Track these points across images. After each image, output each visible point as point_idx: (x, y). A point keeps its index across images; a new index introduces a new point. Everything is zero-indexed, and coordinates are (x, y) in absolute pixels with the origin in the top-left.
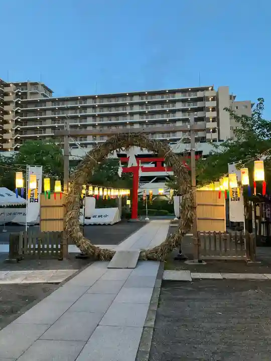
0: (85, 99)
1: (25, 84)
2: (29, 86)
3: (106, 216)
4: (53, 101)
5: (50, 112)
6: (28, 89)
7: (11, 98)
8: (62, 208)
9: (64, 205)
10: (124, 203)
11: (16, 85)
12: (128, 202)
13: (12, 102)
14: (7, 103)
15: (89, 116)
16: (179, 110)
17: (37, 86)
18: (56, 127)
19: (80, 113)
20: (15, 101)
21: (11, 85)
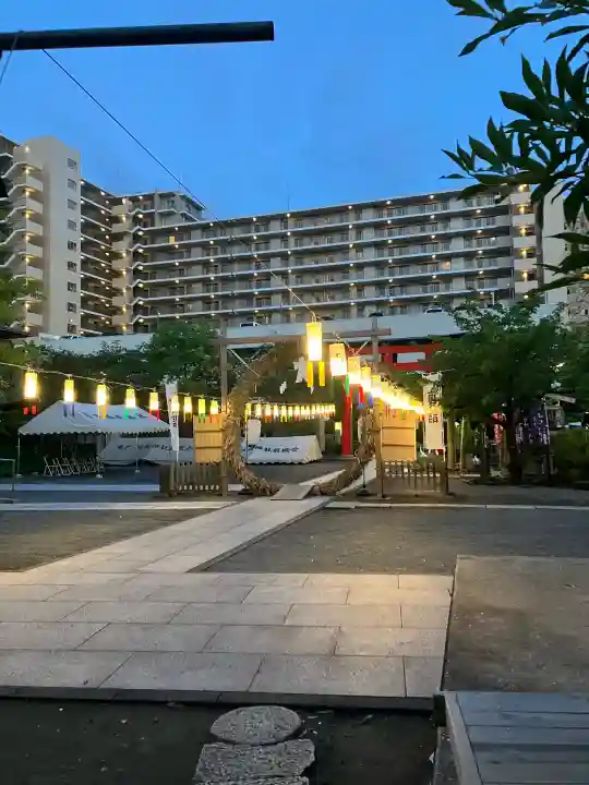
0: (266, 221)
1: (150, 197)
2: (157, 199)
3: (295, 450)
4: (205, 228)
5: (199, 250)
6: (156, 205)
7: (125, 225)
8: (221, 434)
9: (222, 430)
10: (329, 428)
11: (134, 199)
12: (338, 426)
13: (125, 233)
14: (117, 237)
15: (274, 255)
16: (457, 235)
17: (172, 199)
18: (211, 281)
19: (257, 249)
20: (132, 232)
21: (124, 201)
